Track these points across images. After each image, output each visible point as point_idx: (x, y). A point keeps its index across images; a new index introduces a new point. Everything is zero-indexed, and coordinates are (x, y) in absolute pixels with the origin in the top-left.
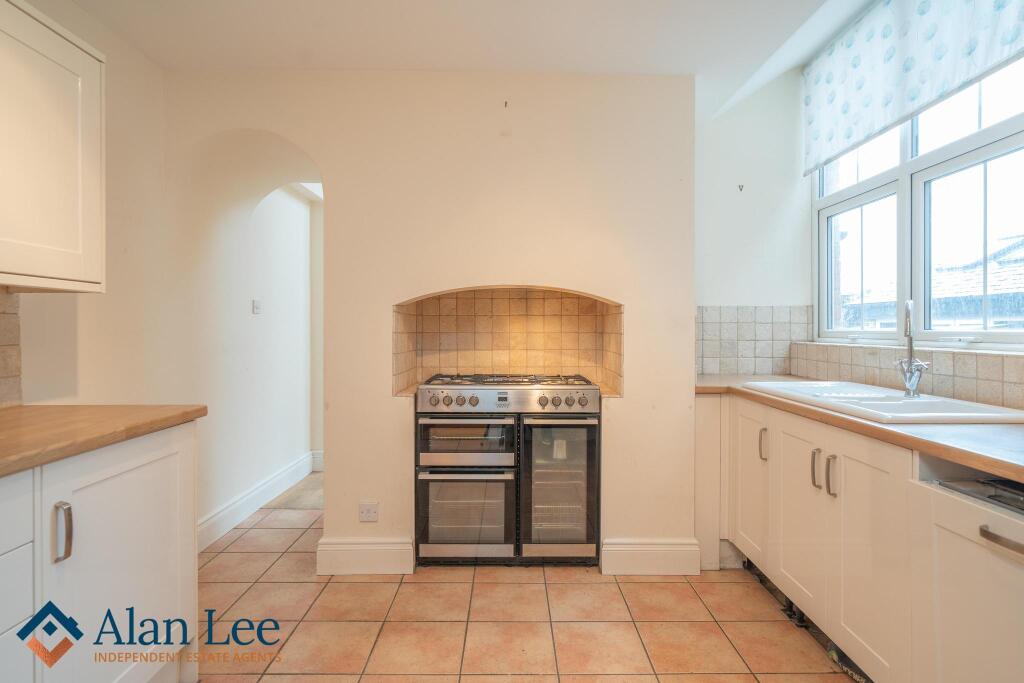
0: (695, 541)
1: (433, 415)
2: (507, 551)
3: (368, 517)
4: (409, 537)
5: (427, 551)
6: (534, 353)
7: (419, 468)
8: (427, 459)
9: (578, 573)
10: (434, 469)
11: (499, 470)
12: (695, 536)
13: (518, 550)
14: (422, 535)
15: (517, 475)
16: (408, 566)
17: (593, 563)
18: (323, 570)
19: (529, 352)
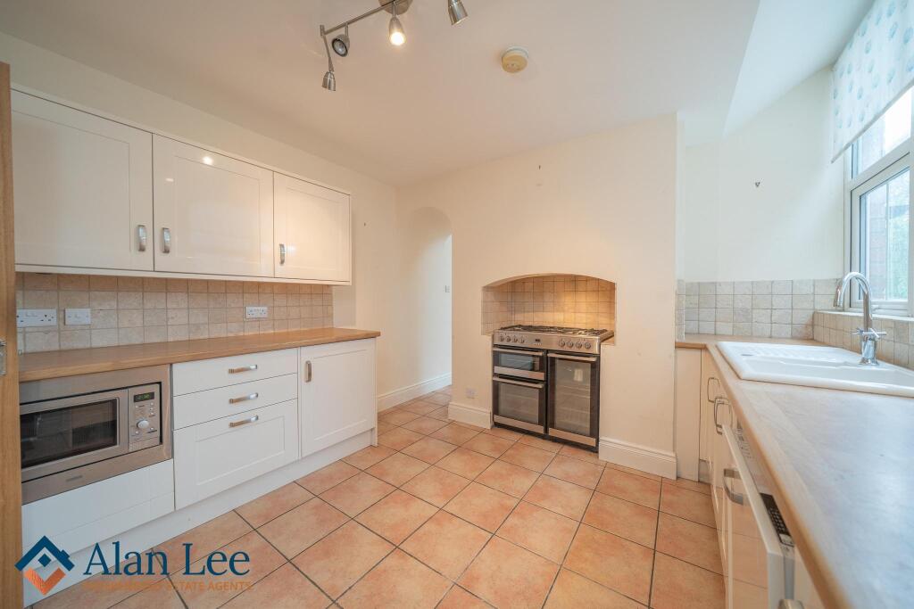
0: (673, 455)
1: (501, 347)
2: (540, 430)
3: (470, 395)
4: (490, 409)
5: (498, 419)
6: (579, 315)
7: (495, 375)
8: (499, 370)
9: (583, 455)
10: (502, 376)
11: (536, 381)
12: (674, 451)
13: (546, 431)
14: (496, 411)
15: (547, 385)
16: (488, 425)
17: (594, 450)
18: (451, 417)
19: (577, 314)
